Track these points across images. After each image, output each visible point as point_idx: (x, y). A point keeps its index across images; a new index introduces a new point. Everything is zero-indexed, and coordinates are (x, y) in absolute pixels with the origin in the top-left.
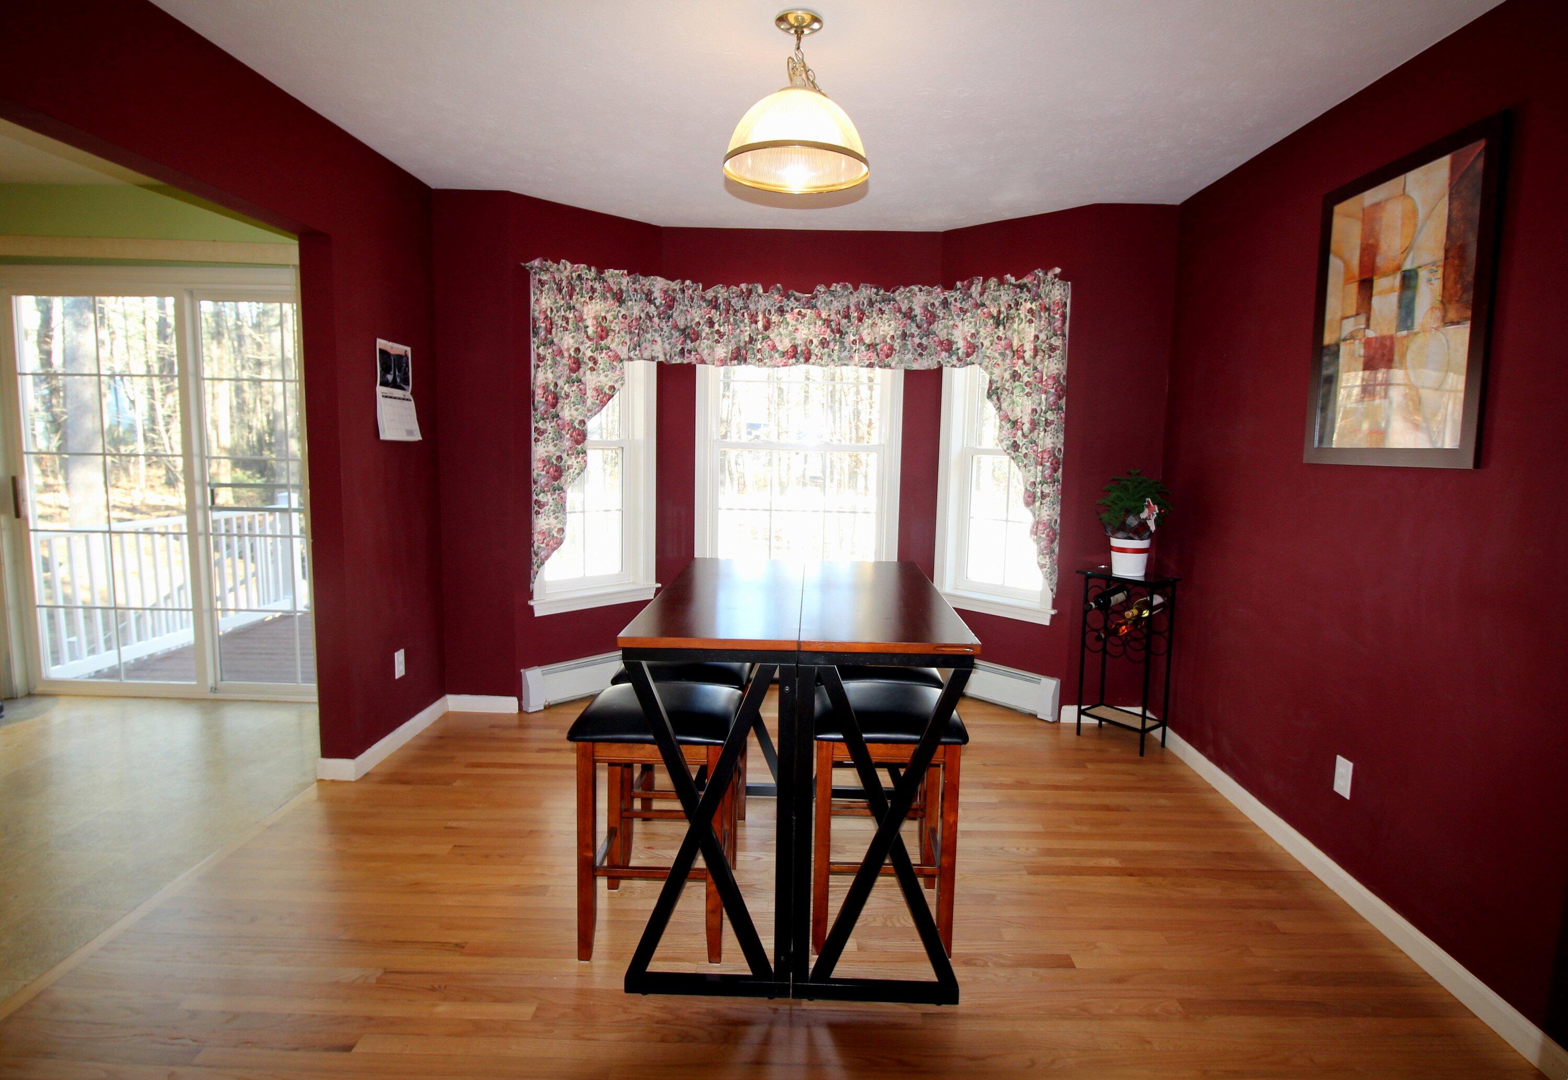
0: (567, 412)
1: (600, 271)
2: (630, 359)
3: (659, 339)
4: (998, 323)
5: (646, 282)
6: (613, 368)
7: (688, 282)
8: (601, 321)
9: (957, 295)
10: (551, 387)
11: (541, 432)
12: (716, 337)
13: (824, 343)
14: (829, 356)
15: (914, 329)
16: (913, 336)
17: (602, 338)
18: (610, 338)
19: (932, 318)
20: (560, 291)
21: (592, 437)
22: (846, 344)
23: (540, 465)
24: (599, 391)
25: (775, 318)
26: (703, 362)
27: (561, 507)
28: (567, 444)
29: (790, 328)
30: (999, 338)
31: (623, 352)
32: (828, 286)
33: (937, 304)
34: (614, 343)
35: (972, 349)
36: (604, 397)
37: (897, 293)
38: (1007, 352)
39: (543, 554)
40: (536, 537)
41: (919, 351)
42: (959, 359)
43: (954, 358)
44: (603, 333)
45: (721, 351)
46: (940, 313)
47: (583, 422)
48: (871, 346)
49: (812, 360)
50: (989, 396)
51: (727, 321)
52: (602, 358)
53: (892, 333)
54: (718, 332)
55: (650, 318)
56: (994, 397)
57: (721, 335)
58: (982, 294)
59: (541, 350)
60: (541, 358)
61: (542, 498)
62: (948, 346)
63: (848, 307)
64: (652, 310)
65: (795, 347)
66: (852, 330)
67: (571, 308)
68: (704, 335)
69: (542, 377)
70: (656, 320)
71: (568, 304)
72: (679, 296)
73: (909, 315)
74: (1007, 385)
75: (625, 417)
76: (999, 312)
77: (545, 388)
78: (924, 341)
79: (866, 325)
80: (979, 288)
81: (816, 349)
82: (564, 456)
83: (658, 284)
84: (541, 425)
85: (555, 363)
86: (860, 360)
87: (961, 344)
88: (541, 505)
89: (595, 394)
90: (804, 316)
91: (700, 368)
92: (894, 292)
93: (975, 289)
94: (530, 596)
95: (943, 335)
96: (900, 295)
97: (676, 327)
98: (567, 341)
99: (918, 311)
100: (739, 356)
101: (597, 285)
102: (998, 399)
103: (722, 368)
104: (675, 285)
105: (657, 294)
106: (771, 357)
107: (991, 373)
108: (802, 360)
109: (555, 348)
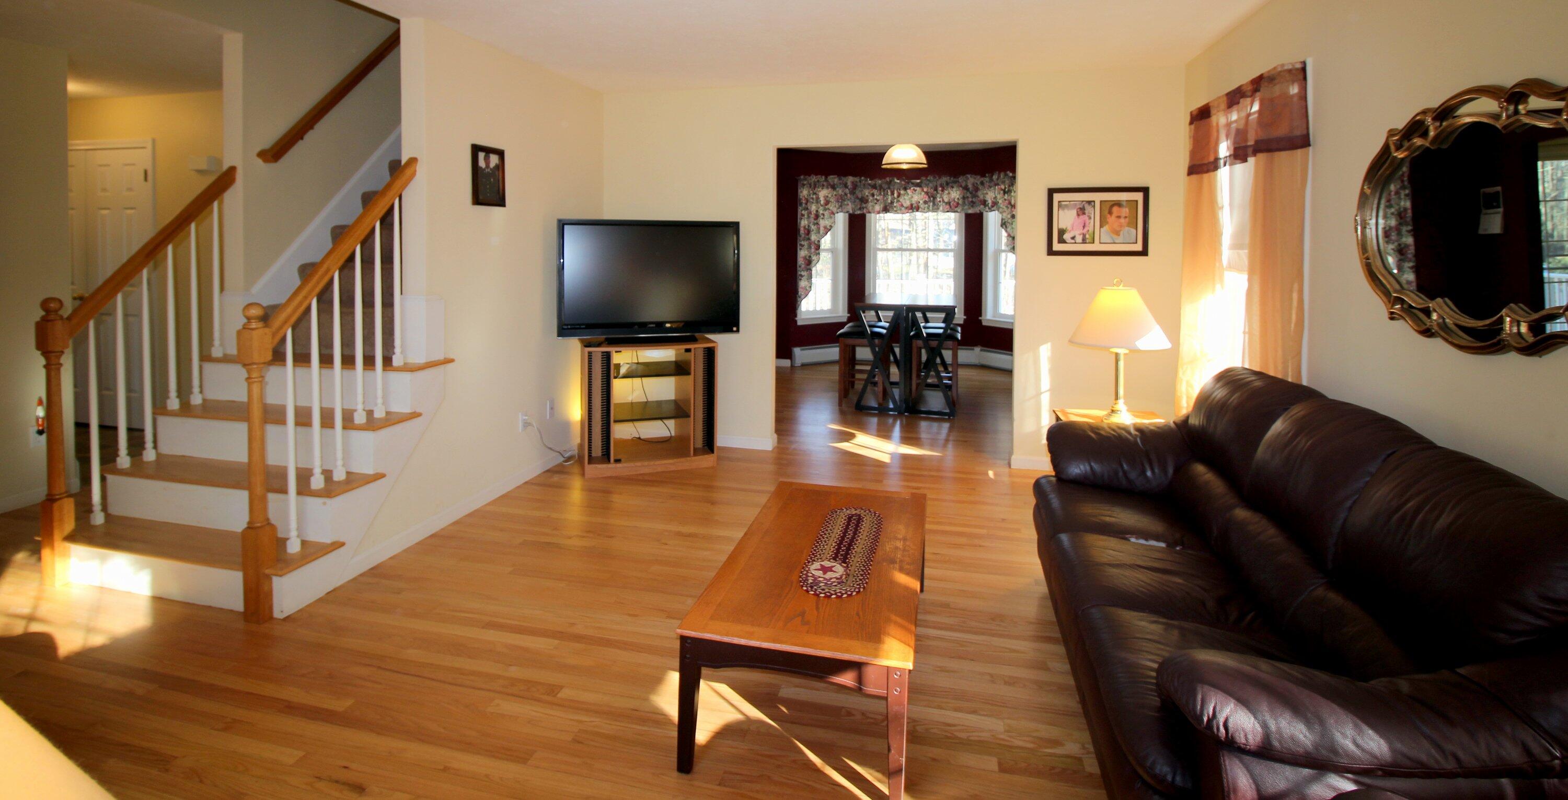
0: (813, 237)
1: (826, 177)
2: (838, 213)
3: (850, 204)
4: (1005, 192)
5: (844, 179)
6: (831, 217)
7: (863, 178)
8: (826, 197)
9: (987, 179)
10: (807, 227)
11: (803, 246)
12: (875, 201)
13: (925, 202)
14: (928, 208)
15: (968, 195)
16: (968, 197)
17: (826, 205)
18: (829, 205)
19: (977, 190)
20: (810, 187)
21: (822, 247)
22: (936, 203)
23: (802, 259)
24: (825, 227)
25: (902, 192)
26: (869, 212)
27: (810, 277)
28: (813, 250)
29: (909, 196)
30: (1005, 200)
31: (835, 210)
32: (927, 177)
33: (979, 183)
34: (831, 207)
35: (995, 204)
36: (827, 230)
37: (960, 179)
38: (1009, 206)
39: (802, 297)
40: (800, 290)
41: (972, 204)
42: (989, 208)
43: (987, 208)
44: (827, 203)
45: (877, 208)
46: (980, 187)
47: (819, 241)
48: (949, 203)
49: (920, 210)
50: (1002, 226)
51: (880, 194)
52: (826, 213)
53: (958, 197)
54: (876, 199)
55: (846, 194)
56: (1004, 226)
57: (878, 200)
58: (998, 179)
59: (803, 212)
60: (803, 215)
61: (803, 273)
62: (984, 203)
63: (936, 186)
64: (847, 191)
65: (912, 205)
66: (938, 195)
67: (815, 194)
68: (870, 200)
69: (803, 223)
70: (849, 195)
71: (813, 192)
72: (859, 184)
73: (966, 188)
74: (1009, 221)
75: (833, 240)
76: (1005, 188)
77: (804, 227)
78: (974, 200)
79: (945, 194)
80: (996, 177)
81: (922, 205)
82: (812, 256)
83: (850, 180)
84: (802, 243)
85: (809, 217)
86: (943, 210)
87: (990, 202)
88: (802, 276)
89: (823, 229)
90: (916, 191)
91: (868, 215)
92: (958, 178)
93: (995, 177)
94: (796, 316)
95: (981, 197)
96: (961, 179)
97: (857, 198)
98: (813, 208)
99: (970, 186)
100: (886, 210)
101: (825, 183)
102: (1006, 227)
103: (878, 215)
104: (857, 179)
105: (849, 184)
106: (901, 209)
107: (1002, 215)
108: (915, 210)
109: (809, 211)
